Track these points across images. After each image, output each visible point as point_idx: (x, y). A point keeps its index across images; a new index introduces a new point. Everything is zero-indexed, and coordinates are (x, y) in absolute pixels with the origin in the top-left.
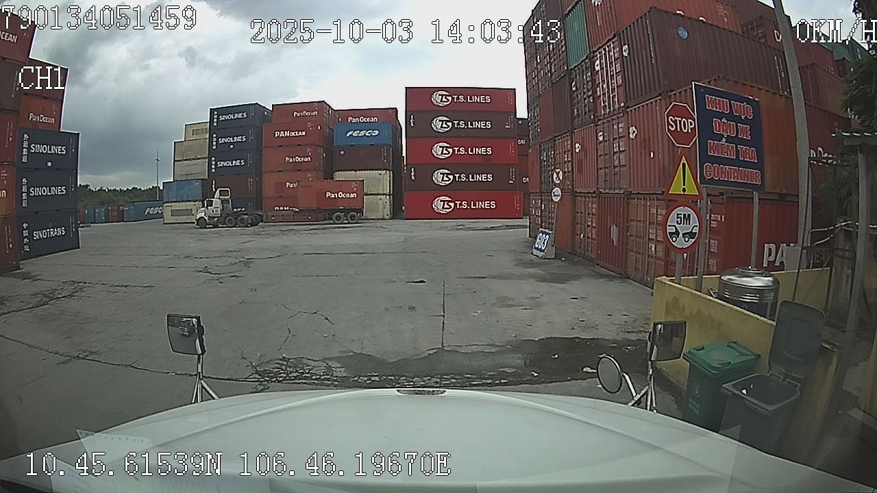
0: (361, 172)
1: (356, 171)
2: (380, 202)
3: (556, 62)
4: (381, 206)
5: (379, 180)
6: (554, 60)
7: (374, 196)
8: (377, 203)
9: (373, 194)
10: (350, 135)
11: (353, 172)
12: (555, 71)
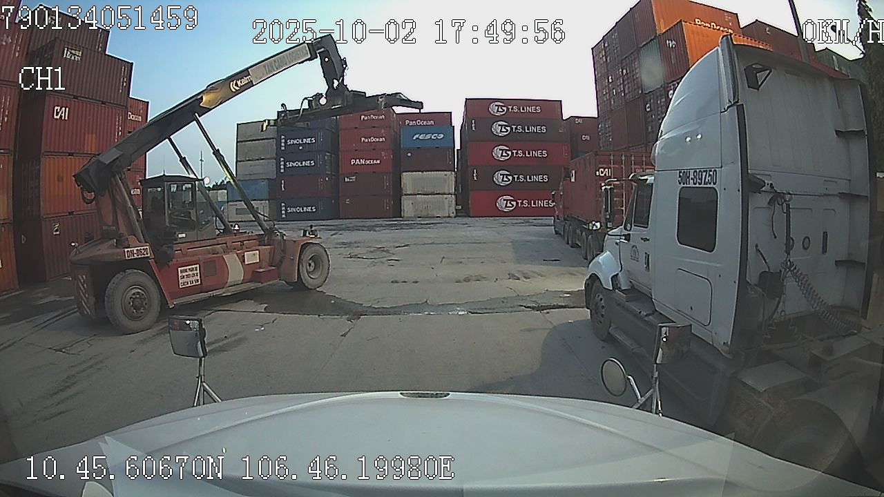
0: (428, 173)
1: (423, 172)
2: (446, 201)
3: (630, 85)
4: (447, 205)
5: (445, 181)
6: (628, 83)
7: (441, 196)
8: (443, 202)
9: (439, 194)
10: (417, 138)
11: (420, 173)
12: (629, 92)
